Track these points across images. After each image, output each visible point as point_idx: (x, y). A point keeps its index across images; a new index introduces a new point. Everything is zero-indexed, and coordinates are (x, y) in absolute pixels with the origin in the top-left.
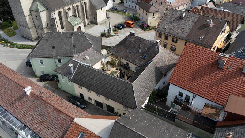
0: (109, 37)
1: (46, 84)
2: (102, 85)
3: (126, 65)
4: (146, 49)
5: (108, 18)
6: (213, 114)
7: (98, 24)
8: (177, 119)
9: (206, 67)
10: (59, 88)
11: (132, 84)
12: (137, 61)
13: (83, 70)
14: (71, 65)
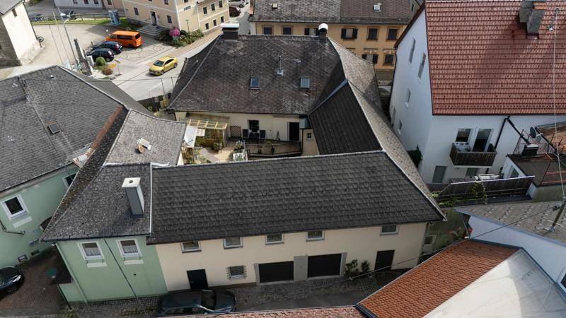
2: (287, 199)
3: (250, 131)
4: (298, 61)
5: (40, 40)
7: (22, 62)
8: (541, 185)
9: (500, 42)
10: (74, 303)
11: (384, 150)
12: (288, 104)
13: (179, 185)
14: (131, 182)
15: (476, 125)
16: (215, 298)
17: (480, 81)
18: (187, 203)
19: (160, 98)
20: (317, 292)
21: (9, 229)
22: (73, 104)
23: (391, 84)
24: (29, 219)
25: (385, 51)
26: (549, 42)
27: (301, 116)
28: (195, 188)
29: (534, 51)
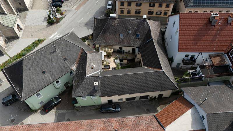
0: (59, 22)
1: (56, 112)
2: (136, 85)
3: (119, 50)
4: (136, 28)
6: (220, 61)
7: (29, 9)
8: (206, 78)
9: (203, 28)
10: (77, 107)
11: (163, 70)
12: (132, 43)
13: (107, 81)
14: (96, 84)
15: (190, 54)
16: (115, 105)
17: (194, 41)
18: (109, 86)
19: (88, 36)
20: (142, 104)
21: (56, 88)
22: (69, 50)
23: (166, 28)
24: (61, 84)
25: (165, 11)
26: (218, 28)
27: (137, 47)
28: (111, 82)
29: (212, 31)
